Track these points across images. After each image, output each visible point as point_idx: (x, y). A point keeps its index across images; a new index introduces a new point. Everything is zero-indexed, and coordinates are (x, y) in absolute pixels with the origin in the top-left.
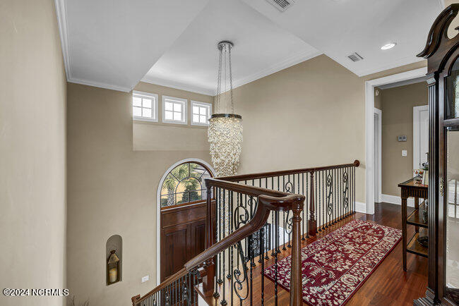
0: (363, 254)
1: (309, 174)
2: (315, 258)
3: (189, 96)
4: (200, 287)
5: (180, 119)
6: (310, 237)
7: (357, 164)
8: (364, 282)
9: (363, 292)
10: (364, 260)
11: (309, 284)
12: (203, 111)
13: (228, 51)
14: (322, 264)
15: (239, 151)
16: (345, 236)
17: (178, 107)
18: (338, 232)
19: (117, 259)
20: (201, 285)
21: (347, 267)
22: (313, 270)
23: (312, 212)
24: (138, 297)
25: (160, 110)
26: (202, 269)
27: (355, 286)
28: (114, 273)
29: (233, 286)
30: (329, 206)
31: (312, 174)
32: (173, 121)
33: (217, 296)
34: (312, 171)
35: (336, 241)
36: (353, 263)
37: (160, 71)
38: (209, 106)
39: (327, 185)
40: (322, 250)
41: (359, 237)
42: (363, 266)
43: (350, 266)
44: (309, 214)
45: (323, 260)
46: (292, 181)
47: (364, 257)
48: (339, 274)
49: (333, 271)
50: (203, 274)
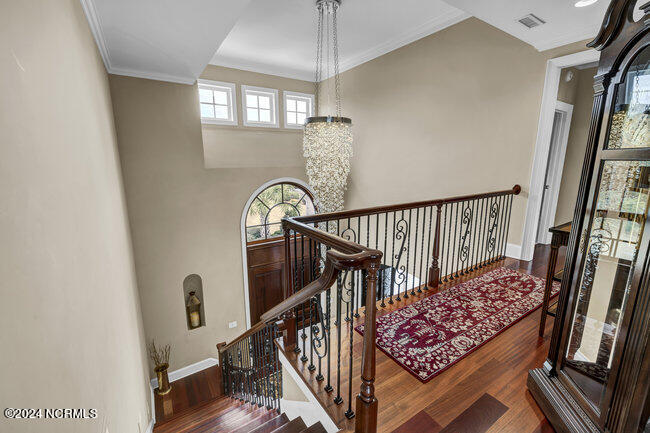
0: (492, 313)
1: (435, 208)
2: (427, 316)
3: (279, 84)
4: (281, 342)
5: (268, 120)
6: (430, 288)
7: (517, 190)
8: (480, 346)
9: (474, 357)
10: (490, 320)
11: (409, 345)
12: (302, 106)
13: (332, 12)
14: (433, 322)
15: (347, 170)
16: (478, 289)
17: (265, 102)
18: (469, 284)
19: (198, 302)
20: (282, 338)
21: (465, 328)
22: (420, 329)
23: (436, 256)
24: (224, 345)
25: (239, 106)
26: (282, 321)
27: (468, 349)
28: (195, 317)
29: (312, 343)
30: (464, 251)
31: (439, 208)
32: (259, 122)
33: (297, 351)
34: (439, 203)
35: (463, 295)
36: (475, 322)
37: (235, 47)
38: (311, 99)
39: (463, 221)
40: (439, 306)
41: (496, 291)
42: (486, 328)
43: (469, 327)
44: (431, 260)
45: (437, 319)
46: (407, 218)
47: (493, 317)
48: (451, 335)
49: (445, 331)
50: (282, 328)
